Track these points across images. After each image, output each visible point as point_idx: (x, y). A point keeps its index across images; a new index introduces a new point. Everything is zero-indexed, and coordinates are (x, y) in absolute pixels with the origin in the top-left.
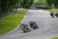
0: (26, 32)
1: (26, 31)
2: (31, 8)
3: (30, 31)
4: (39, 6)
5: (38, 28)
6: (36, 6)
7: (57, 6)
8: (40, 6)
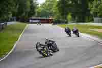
0: (47, 57)
1: (46, 55)
2: (30, 21)
3: (52, 55)
4: (45, 18)
5: (58, 50)
6: (40, 18)
7: (76, 18)
8: (48, 18)
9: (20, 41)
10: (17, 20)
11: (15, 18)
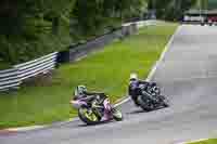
9: (164, 60)
10: (159, 17)
11: (153, 11)
